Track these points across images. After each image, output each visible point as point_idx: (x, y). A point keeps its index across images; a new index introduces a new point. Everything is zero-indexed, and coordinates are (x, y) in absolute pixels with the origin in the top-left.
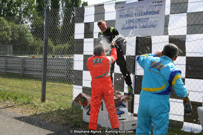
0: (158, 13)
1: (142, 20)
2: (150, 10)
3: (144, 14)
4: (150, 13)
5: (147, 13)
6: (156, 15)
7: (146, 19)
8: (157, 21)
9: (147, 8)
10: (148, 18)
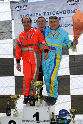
0: (75, 11)
2: (65, 9)
3: (57, 13)
4: (65, 12)
5: (61, 12)
6: (73, 14)
7: (60, 18)
9: (60, 7)
10: (63, 17)
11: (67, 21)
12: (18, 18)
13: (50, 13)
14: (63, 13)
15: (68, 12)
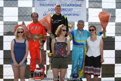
0: (80, 6)
1: (66, 10)
2: (74, 3)
3: (68, 5)
4: (73, 5)
5: (71, 5)
6: (79, 7)
7: (70, 9)
8: (80, 12)
9: (70, 1)
10: (72, 9)
11: (75, 12)
12: (39, 6)
13: (63, 5)
14: (72, 6)
15: (76, 5)
